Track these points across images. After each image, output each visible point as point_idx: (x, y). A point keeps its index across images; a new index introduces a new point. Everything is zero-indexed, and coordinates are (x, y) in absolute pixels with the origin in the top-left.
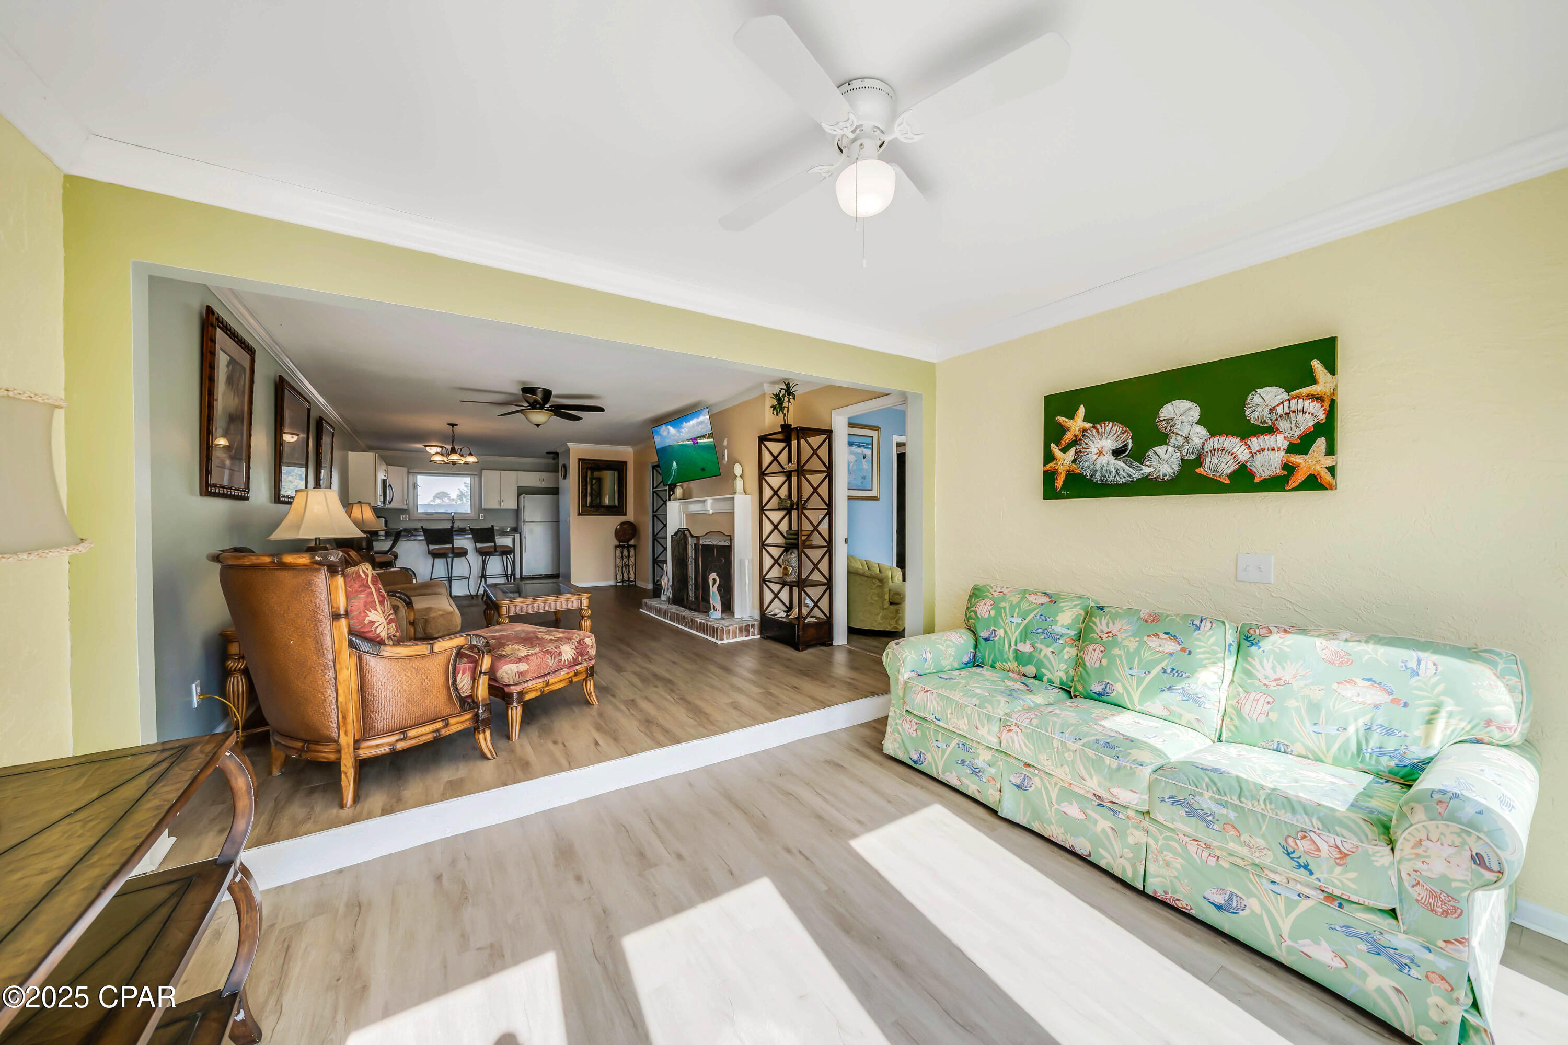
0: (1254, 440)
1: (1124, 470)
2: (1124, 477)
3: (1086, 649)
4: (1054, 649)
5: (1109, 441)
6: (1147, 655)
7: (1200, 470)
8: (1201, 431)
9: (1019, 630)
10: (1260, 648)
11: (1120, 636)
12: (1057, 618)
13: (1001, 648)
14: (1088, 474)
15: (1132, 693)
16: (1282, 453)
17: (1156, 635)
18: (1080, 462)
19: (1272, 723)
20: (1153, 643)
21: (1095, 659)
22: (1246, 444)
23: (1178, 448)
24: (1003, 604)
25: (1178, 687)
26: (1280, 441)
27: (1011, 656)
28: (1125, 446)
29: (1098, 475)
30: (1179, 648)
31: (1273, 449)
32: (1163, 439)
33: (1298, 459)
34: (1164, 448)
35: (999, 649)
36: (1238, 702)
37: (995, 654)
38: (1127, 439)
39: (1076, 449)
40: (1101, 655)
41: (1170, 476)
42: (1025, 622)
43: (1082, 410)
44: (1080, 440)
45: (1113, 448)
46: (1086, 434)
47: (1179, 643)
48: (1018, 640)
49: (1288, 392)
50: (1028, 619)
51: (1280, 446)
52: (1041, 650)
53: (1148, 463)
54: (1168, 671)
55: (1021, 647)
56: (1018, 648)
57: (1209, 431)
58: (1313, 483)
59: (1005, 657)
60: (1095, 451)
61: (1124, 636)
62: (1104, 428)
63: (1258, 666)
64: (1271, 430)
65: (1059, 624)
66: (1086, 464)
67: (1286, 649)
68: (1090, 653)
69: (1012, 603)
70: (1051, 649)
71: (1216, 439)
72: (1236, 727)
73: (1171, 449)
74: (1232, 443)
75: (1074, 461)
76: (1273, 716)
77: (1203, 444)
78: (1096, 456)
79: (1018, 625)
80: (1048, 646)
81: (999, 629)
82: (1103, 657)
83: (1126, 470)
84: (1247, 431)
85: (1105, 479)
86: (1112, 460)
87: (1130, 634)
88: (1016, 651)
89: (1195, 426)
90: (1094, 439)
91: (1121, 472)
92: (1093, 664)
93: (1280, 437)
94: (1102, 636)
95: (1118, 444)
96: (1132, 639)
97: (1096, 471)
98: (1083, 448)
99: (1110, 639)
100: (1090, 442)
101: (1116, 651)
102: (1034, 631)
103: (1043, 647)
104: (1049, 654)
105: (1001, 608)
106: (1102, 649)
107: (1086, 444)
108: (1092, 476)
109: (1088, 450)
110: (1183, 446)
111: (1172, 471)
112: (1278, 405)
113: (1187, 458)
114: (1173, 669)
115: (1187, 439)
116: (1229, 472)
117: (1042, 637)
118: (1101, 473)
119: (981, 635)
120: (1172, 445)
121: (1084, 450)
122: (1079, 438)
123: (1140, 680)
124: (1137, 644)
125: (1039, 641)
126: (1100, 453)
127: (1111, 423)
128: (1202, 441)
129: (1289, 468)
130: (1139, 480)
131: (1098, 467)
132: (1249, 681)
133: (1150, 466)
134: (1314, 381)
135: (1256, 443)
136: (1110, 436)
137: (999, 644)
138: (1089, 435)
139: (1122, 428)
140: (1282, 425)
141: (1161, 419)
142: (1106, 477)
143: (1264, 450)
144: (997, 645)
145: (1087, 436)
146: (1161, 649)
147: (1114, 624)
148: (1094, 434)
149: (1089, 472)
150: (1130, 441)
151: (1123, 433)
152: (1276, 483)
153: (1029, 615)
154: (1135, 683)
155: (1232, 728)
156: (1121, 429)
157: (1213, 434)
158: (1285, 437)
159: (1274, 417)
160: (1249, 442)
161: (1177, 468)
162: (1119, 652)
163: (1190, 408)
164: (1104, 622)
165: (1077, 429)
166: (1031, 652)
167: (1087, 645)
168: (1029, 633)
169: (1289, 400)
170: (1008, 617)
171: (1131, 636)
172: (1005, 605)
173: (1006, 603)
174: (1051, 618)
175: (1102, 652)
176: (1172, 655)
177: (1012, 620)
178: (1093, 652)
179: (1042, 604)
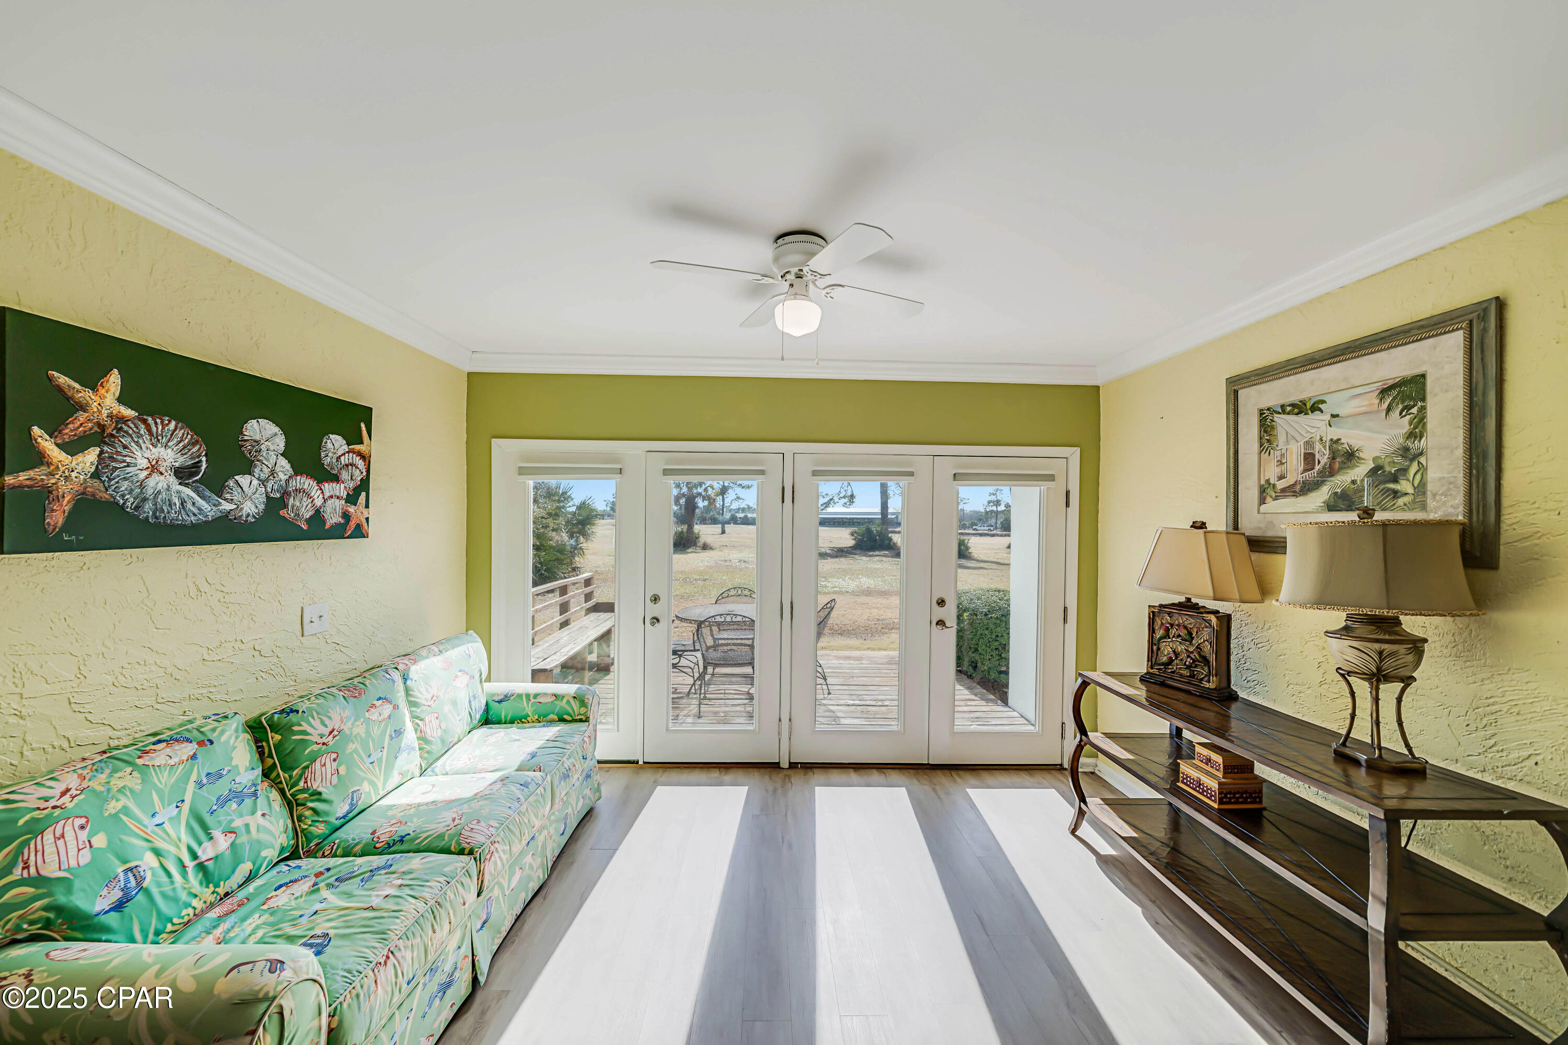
0: (326, 485)
1: (194, 504)
2: (195, 515)
3: (308, 774)
4: (261, 810)
5: (170, 450)
6: (376, 731)
7: (283, 513)
8: (283, 462)
9: (183, 823)
10: (412, 680)
11: (346, 728)
12: (234, 763)
13: (167, 889)
14: (129, 504)
15: (375, 780)
16: (343, 502)
17: (373, 706)
18: (110, 480)
19: (445, 731)
20: (374, 715)
21: (329, 776)
22: (321, 489)
23: (263, 482)
24: (113, 807)
25: (403, 745)
26: (340, 490)
27: (194, 879)
28: (197, 465)
29: (148, 506)
30: (391, 708)
31: (338, 498)
32: (247, 468)
33: (352, 509)
34: (248, 477)
35: (164, 895)
36: (421, 732)
37: (159, 913)
38: (200, 456)
39: (102, 452)
40: (335, 765)
41: (254, 517)
42: (186, 808)
43: (114, 380)
44: (112, 436)
45: (177, 465)
46: (126, 428)
47: (390, 702)
48: (195, 846)
49: (348, 445)
50: (188, 798)
51: (342, 494)
52: (247, 825)
53: (228, 496)
54: (393, 735)
55: (206, 852)
56: (203, 857)
57: (292, 467)
58: (360, 533)
59: (184, 896)
60: (144, 463)
61: (349, 724)
62: (160, 427)
63: (419, 695)
64: (336, 479)
65: (242, 770)
66: (125, 485)
67: (425, 672)
68: (318, 773)
69: (134, 791)
70: (259, 813)
71: (299, 478)
72: (428, 752)
73: (255, 482)
74: (307, 483)
75: (96, 475)
76: (443, 726)
77: (287, 481)
78: (145, 473)
79: (175, 820)
80: (253, 812)
81: (142, 859)
82: (339, 765)
83: (197, 504)
84: (325, 475)
85: (163, 515)
86: (176, 486)
87: (353, 719)
88: (201, 867)
89: (281, 458)
90: (141, 441)
91: (189, 506)
92: (328, 783)
93: (342, 486)
94: (326, 741)
95: (181, 461)
96: (358, 723)
97: (145, 500)
98: (118, 453)
99: (337, 738)
100: (133, 444)
101: (351, 747)
102: (215, 807)
103: (248, 819)
104: (261, 821)
105: (115, 816)
106: (334, 756)
107: (125, 447)
108: (137, 508)
109: (128, 459)
110: (267, 480)
111: (257, 511)
112: (342, 455)
113: (272, 495)
114: (395, 730)
115: (273, 473)
116: (308, 517)
117: (234, 806)
118: (155, 505)
119: (97, 908)
120: (257, 476)
121: (119, 458)
122: (109, 431)
123: (380, 760)
124: (364, 725)
125: (234, 817)
126: (154, 468)
127: (173, 423)
128: (287, 477)
129: (346, 516)
130: (215, 520)
131: (149, 492)
132: (419, 711)
133: (231, 501)
134: (362, 443)
135: (328, 488)
136: (170, 444)
137: (159, 885)
138: (131, 432)
139: (192, 436)
140: (345, 475)
141: (246, 438)
142: (163, 511)
143: (331, 497)
144: (155, 891)
145: (127, 432)
146: (382, 717)
147: (330, 718)
148: (142, 432)
149: (132, 500)
150: (204, 459)
151: (194, 444)
152: (336, 533)
153: (185, 789)
154: (377, 769)
155: (426, 755)
156: (189, 436)
157: (298, 471)
158: (345, 487)
159: (339, 466)
160: (322, 487)
161: (262, 507)
163: (276, 434)
164: (316, 723)
165: (105, 413)
166: (233, 844)
167: (307, 767)
168: (208, 818)
169: (348, 452)
170: (146, 820)
171: (355, 721)
172: (119, 805)
173: (118, 800)
174: (226, 769)
175: (335, 760)
176: (389, 717)
177: (158, 820)
178: (323, 768)
179: (194, 757)
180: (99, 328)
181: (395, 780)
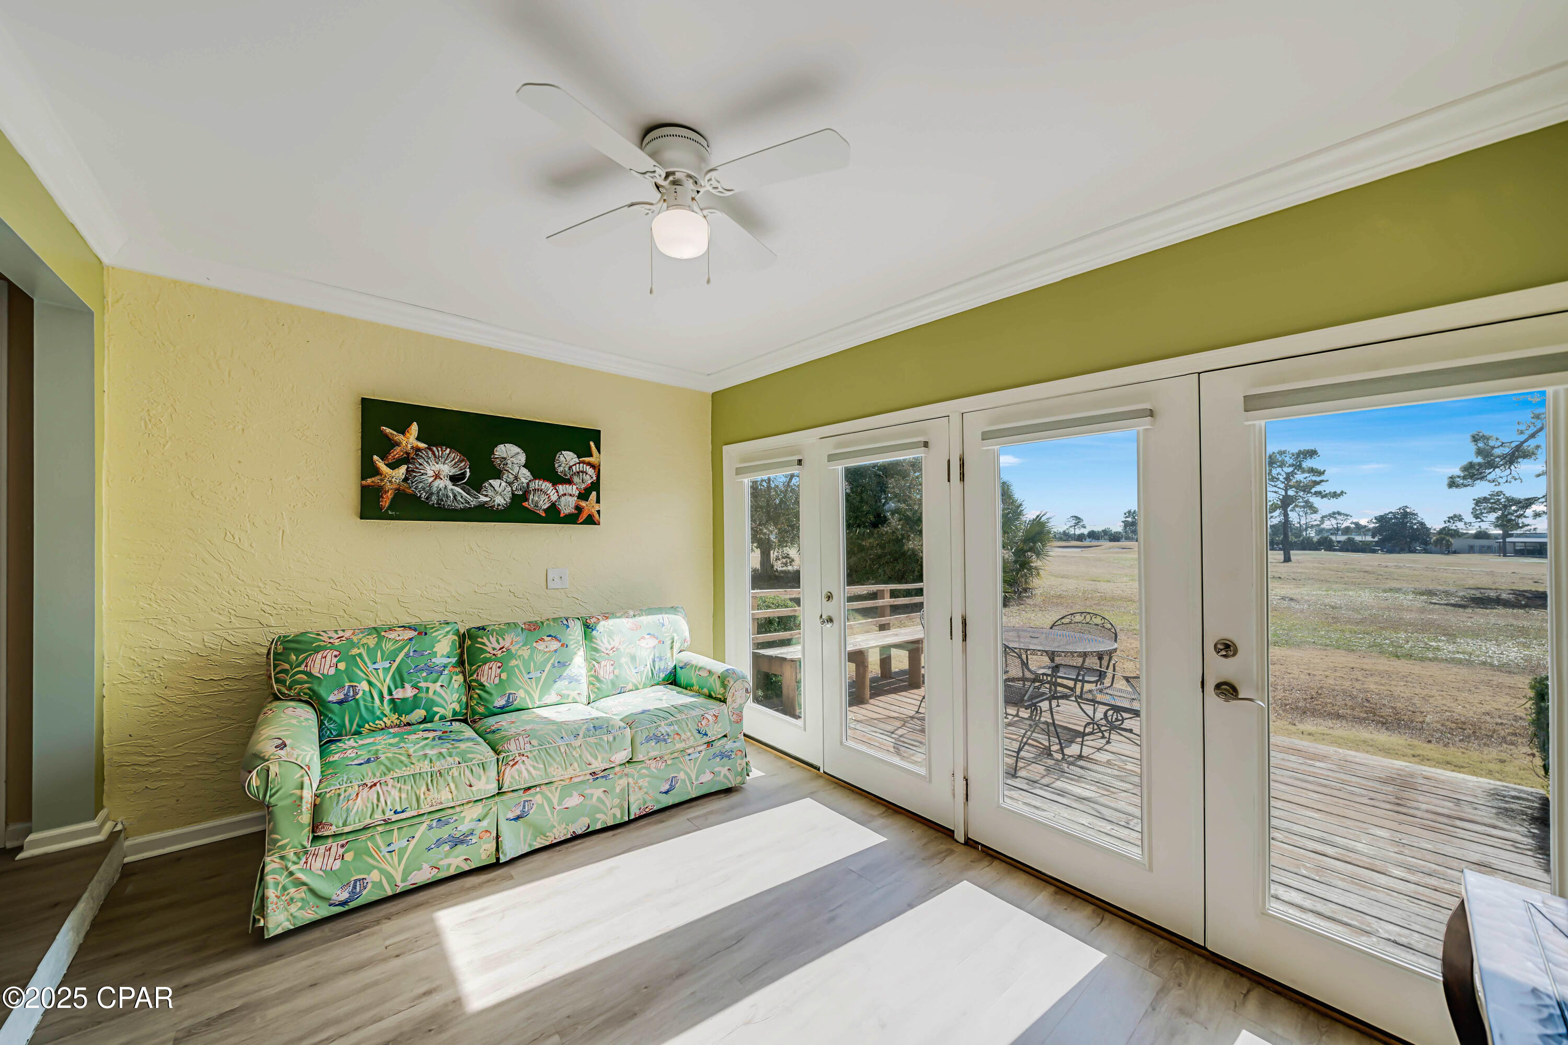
0: (560, 486)
1: (462, 497)
2: (462, 503)
3: (480, 671)
4: (442, 682)
5: (446, 466)
6: (539, 658)
7: (526, 504)
8: (525, 472)
9: (391, 673)
10: (598, 631)
11: (513, 649)
12: (434, 650)
13: (369, 705)
14: (423, 496)
15: (532, 693)
16: (576, 498)
17: (542, 639)
18: (412, 483)
19: (617, 676)
20: (541, 646)
21: (493, 676)
22: (556, 489)
23: (510, 484)
24: (355, 651)
25: (565, 674)
26: (573, 490)
27: (387, 708)
28: (464, 474)
29: (434, 498)
30: (559, 644)
31: (571, 495)
32: (498, 475)
33: (583, 504)
34: (498, 481)
35: (366, 707)
36: (595, 671)
37: (361, 716)
38: (465, 468)
39: (408, 468)
40: (499, 671)
41: (504, 507)
42: (395, 665)
43: (414, 428)
44: (413, 458)
45: (451, 474)
46: (420, 454)
47: (559, 641)
48: (393, 688)
49: (579, 457)
50: (398, 660)
51: (574, 493)
52: (428, 688)
53: (485, 493)
54: (556, 665)
55: (398, 694)
56: (395, 696)
57: (531, 474)
58: (591, 520)
59: (378, 713)
60: (431, 473)
61: (517, 647)
62: (440, 453)
63: (601, 644)
64: (569, 482)
65: (438, 655)
66: (420, 485)
67: (612, 628)
68: (486, 673)
69: (368, 647)
70: (439, 684)
71: (537, 481)
72: (598, 688)
73: (504, 484)
74: (546, 485)
75: (406, 480)
76: (617, 672)
77: (528, 484)
78: (432, 479)
79: (387, 670)
80: (435, 681)
81: (360, 684)
82: (502, 672)
83: (464, 497)
84: (557, 480)
85: (443, 503)
86: (450, 485)
87: (521, 644)
88: (393, 701)
89: (522, 468)
90: (429, 461)
91: (459, 498)
92: (492, 682)
93: (575, 487)
94: (496, 653)
95: (453, 471)
96: (524, 648)
97: (432, 494)
98: (417, 468)
99: (505, 653)
100: (425, 463)
101: (513, 663)
102: (412, 671)
103: (429, 685)
104: (439, 689)
105: (354, 657)
106: (499, 664)
107: (421, 464)
108: (427, 498)
109: (422, 471)
110: (513, 483)
111: (505, 502)
112: (573, 465)
113: (516, 493)
114: (559, 662)
115: (516, 478)
116: (545, 508)
117: (424, 674)
118: (438, 497)
119: (330, 699)
120: (505, 480)
121: (417, 470)
122: (412, 456)
123: (538, 679)
124: (529, 650)
125: (422, 681)
126: (437, 476)
127: (448, 450)
128: (527, 481)
129: (579, 508)
130: (476, 507)
131: (434, 489)
132: (597, 655)
133: (486, 496)
134: (591, 455)
135: (562, 488)
136: (447, 462)
137: (365, 700)
138: (423, 456)
139: (460, 457)
140: (576, 479)
141: (496, 456)
142: (443, 501)
143: (565, 494)
144: (362, 703)
145: (421, 456)
146: (548, 650)
147: (504, 639)
148: (430, 456)
149: (424, 494)
150: (468, 470)
151: (461, 462)
152: (571, 519)
153: (398, 655)
154: (534, 684)
155: (596, 690)
156: (458, 457)
157: (536, 476)
158: (577, 488)
159: (571, 473)
160: (557, 488)
161: (508, 500)
162: (517, 663)
163: (518, 453)
164: (493, 640)
165: (409, 446)
166: (415, 695)
167: (480, 666)
168: (406, 676)
169: (579, 463)
170: (369, 664)
171: (522, 646)
172: (358, 651)
173: (359, 649)
174: (428, 652)
175: (499, 667)
176: (556, 651)
177: (376, 666)
178: (490, 670)
179: (411, 639)
180: (412, 402)
181: (552, 697)
